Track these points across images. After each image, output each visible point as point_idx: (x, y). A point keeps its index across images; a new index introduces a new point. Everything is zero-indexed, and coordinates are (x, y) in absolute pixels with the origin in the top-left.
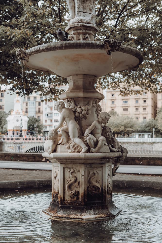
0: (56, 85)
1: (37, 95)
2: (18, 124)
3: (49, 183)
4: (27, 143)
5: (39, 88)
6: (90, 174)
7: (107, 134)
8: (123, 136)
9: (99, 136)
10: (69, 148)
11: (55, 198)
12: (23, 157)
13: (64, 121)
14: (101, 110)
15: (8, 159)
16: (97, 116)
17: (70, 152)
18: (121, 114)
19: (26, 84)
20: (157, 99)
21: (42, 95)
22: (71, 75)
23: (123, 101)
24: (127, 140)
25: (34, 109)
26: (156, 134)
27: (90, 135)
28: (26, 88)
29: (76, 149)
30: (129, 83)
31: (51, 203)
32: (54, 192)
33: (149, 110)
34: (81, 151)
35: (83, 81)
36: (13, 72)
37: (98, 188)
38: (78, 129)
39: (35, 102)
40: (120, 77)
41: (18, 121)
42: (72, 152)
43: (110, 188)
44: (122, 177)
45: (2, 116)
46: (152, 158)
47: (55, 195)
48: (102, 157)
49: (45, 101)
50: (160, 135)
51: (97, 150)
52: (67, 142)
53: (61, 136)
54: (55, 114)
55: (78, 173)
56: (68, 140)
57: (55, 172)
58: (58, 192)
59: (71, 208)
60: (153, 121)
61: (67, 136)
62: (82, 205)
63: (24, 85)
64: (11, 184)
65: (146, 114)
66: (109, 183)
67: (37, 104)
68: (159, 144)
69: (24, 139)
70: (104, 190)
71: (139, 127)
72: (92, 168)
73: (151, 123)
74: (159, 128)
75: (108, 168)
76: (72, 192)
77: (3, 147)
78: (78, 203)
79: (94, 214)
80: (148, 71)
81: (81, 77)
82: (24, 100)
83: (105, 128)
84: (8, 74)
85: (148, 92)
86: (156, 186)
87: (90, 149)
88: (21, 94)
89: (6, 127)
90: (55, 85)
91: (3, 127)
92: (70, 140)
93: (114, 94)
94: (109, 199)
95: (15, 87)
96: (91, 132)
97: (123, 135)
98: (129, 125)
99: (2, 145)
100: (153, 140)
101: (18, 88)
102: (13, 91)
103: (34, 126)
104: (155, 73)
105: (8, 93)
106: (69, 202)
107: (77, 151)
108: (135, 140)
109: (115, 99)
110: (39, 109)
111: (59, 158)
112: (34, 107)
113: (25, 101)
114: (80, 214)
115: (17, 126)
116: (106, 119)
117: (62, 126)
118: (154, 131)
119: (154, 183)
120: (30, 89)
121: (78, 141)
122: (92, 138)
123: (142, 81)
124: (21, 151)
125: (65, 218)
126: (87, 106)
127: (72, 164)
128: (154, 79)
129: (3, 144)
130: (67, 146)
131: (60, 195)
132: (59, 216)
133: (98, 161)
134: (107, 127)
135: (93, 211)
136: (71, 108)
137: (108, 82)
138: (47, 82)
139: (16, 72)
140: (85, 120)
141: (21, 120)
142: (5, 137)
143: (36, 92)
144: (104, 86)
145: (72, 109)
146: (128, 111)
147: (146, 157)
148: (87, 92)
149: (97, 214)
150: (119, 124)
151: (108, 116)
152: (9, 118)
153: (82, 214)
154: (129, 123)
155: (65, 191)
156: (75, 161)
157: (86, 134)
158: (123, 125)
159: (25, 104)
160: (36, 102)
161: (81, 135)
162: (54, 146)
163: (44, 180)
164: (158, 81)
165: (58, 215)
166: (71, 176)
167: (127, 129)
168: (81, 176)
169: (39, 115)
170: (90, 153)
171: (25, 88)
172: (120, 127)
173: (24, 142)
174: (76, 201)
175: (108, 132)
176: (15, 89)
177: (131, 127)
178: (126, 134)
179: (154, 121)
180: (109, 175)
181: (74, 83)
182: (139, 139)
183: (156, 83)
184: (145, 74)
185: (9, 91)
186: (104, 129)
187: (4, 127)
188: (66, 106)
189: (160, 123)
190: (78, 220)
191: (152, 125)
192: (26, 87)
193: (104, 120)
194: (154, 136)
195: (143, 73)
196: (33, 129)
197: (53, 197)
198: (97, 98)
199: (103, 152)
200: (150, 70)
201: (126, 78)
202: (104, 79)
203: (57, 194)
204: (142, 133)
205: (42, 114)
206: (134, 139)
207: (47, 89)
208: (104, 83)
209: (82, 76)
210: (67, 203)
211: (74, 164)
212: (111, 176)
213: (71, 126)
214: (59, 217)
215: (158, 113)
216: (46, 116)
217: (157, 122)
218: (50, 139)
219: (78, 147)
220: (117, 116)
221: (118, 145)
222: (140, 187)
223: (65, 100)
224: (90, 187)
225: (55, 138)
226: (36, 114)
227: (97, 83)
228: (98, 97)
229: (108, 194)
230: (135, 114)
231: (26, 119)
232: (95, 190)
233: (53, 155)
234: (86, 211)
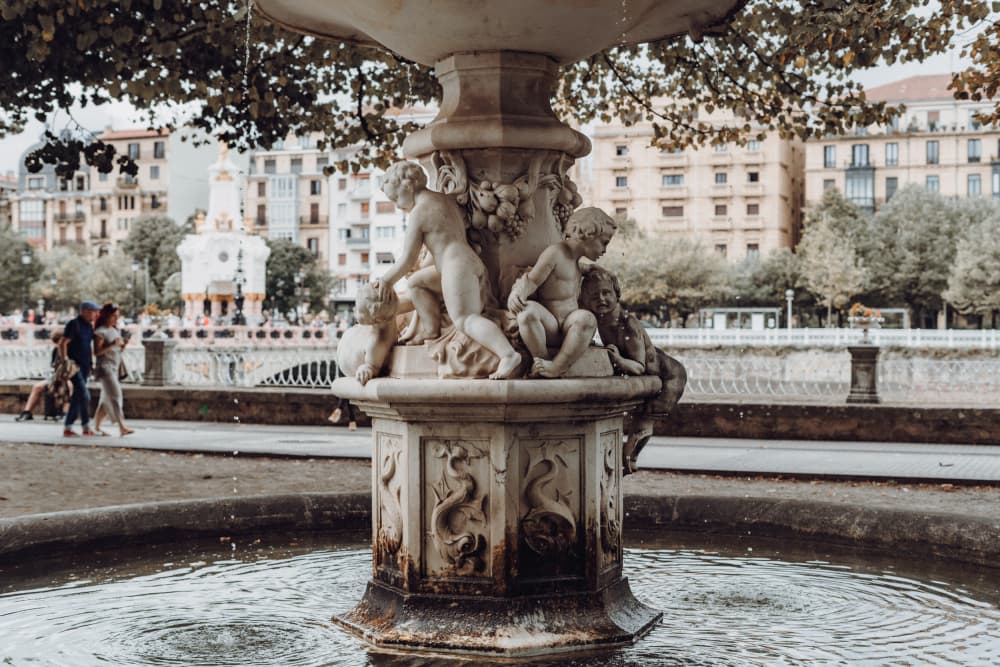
0: (387, 102)
1: (304, 148)
2: (226, 271)
3: (358, 506)
4: (264, 349)
5: (312, 117)
6: (531, 466)
7: (600, 301)
8: (663, 322)
9: (569, 309)
10: (444, 359)
11: (388, 563)
12: (248, 404)
13: (424, 248)
14: (575, 202)
15: (186, 412)
16: (560, 228)
17: (447, 377)
18: (656, 231)
19: (262, 97)
20: (803, 166)
21: (329, 145)
22: (452, 54)
23: (664, 176)
24: (680, 337)
25: (293, 210)
26: (800, 314)
27: (530, 302)
28: (260, 116)
29: (475, 361)
30: (691, 93)
31: (369, 585)
32: (381, 540)
33: (773, 214)
34: (493, 372)
35: (503, 79)
36: (204, 47)
37: (565, 522)
38: (480, 278)
39: (297, 180)
40: (653, 72)
41: (224, 257)
42: (458, 375)
43: (612, 522)
44: (659, 484)
45: (157, 240)
46: (785, 408)
47: (388, 554)
48: (581, 395)
49: (338, 174)
50: (816, 318)
51: (561, 368)
52: (433, 333)
53: (410, 307)
54: (379, 228)
55: (483, 461)
56: (440, 326)
57: (387, 459)
58: (397, 540)
59: (453, 605)
60: (788, 258)
61: (437, 311)
62: (495, 595)
63: (254, 100)
64: (204, 510)
65: (758, 230)
66: (611, 504)
67: (306, 187)
68: (812, 353)
69: (250, 335)
70: (591, 530)
71: (729, 284)
72: (539, 443)
73: (780, 268)
74: (813, 287)
75: (604, 443)
76: (456, 539)
77: (165, 364)
78: (479, 587)
79: (549, 630)
80: (769, 44)
81: (495, 61)
82: (250, 172)
83: (595, 277)
84: (185, 55)
85: (769, 134)
86: (798, 519)
87: (532, 362)
88: (238, 144)
89: (175, 286)
90: (383, 103)
91: (162, 285)
92: (450, 323)
93: (625, 147)
94: (610, 569)
95: (214, 109)
96: (537, 291)
97: (662, 316)
98: (689, 276)
99: (161, 354)
100: (786, 337)
101: (225, 116)
102: (204, 129)
103: (291, 278)
104: (799, 53)
105: (184, 139)
106: (444, 582)
107: (475, 369)
108: (712, 337)
109: (631, 169)
110: (315, 207)
111: (402, 398)
112: (294, 198)
113: (253, 176)
114: (490, 629)
115: (223, 278)
116: (598, 237)
117: (413, 265)
118: (790, 300)
119: (793, 507)
120: (276, 119)
121: (479, 328)
122: (538, 317)
123: (744, 88)
124: (239, 381)
125: (427, 645)
126: (520, 184)
127: (456, 426)
128: (793, 77)
129: (164, 351)
130: (437, 349)
131: (406, 555)
132: (404, 638)
133: (565, 413)
134: (602, 271)
135: (543, 619)
136: (450, 190)
137: (604, 92)
138: (346, 92)
139: (216, 46)
140: (512, 241)
141: (240, 256)
142: (172, 322)
143: (299, 133)
144: (587, 107)
145: (454, 195)
146: (685, 217)
147: (759, 406)
148: (519, 125)
149: (558, 631)
150: (648, 272)
151: (608, 223)
152: (187, 248)
153: (500, 631)
154: (688, 268)
155: (425, 535)
156: (468, 410)
157: (516, 300)
158: (661, 277)
159: (254, 187)
160: (301, 178)
161: (495, 305)
162: (383, 352)
163: (340, 496)
164: (812, 89)
165: (400, 633)
166: (451, 473)
167: (681, 293)
168: (492, 472)
169: (313, 233)
170: (529, 378)
171: (256, 116)
172: (652, 285)
173: (250, 344)
174: (473, 576)
175: (605, 292)
176: (212, 121)
177: (695, 284)
178: (677, 314)
179: (792, 259)
180: (608, 471)
181: (465, 86)
182: (730, 332)
183: (803, 97)
184: (759, 57)
185: (188, 131)
186: (590, 278)
187: (167, 282)
188: (433, 183)
189: (816, 268)
190: (482, 653)
191: (784, 275)
192: (259, 110)
193: (591, 244)
194: (791, 320)
195: (749, 51)
196: (290, 290)
197: (378, 560)
198: (561, 152)
199: (585, 374)
200: (777, 41)
201: (677, 74)
202: (586, 78)
203: (394, 548)
204: (739, 311)
205: (325, 231)
206: (708, 332)
207: (348, 119)
208: (585, 94)
209: (497, 56)
210: (436, 587)
211: (465, 422)
212: (617, 476)
213: (452, 266)
214: (404, 643)
215: (809, 224)
216: (344, 239)
217: (805, 263)
218: (363, 322)
219: (480, 353)
220: (636, 239)
221: (646, 348)
222: (734, 524)
223: (426, 160)
224: (529, 517)
225: (384, 318)
226: (301, 229)
227: (558, 95)
228: (566, 148)
229: (606, 548)
230: (713, 231)
231: (257, 251)
232: (554, 534)
233: (379, 389)
234: (516, 620)
